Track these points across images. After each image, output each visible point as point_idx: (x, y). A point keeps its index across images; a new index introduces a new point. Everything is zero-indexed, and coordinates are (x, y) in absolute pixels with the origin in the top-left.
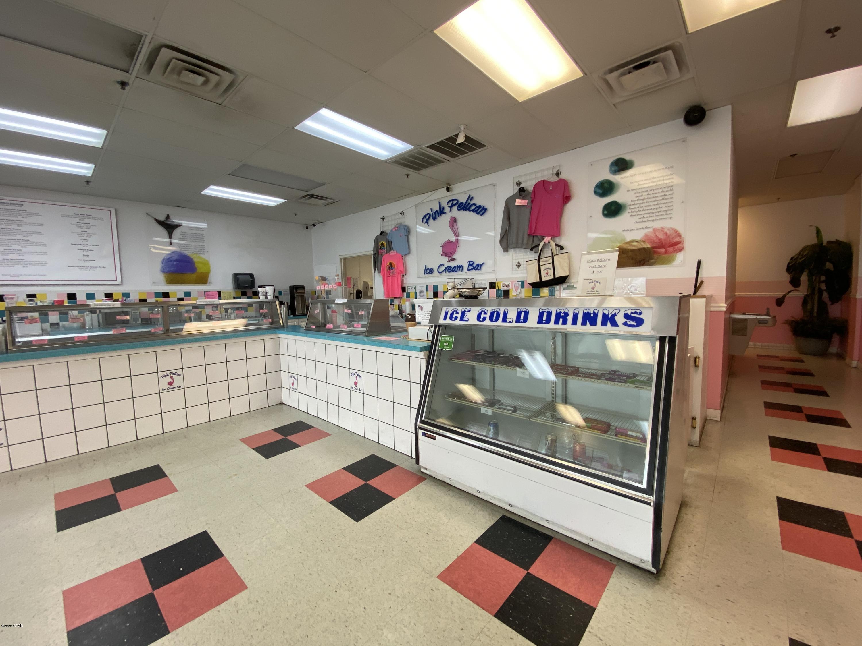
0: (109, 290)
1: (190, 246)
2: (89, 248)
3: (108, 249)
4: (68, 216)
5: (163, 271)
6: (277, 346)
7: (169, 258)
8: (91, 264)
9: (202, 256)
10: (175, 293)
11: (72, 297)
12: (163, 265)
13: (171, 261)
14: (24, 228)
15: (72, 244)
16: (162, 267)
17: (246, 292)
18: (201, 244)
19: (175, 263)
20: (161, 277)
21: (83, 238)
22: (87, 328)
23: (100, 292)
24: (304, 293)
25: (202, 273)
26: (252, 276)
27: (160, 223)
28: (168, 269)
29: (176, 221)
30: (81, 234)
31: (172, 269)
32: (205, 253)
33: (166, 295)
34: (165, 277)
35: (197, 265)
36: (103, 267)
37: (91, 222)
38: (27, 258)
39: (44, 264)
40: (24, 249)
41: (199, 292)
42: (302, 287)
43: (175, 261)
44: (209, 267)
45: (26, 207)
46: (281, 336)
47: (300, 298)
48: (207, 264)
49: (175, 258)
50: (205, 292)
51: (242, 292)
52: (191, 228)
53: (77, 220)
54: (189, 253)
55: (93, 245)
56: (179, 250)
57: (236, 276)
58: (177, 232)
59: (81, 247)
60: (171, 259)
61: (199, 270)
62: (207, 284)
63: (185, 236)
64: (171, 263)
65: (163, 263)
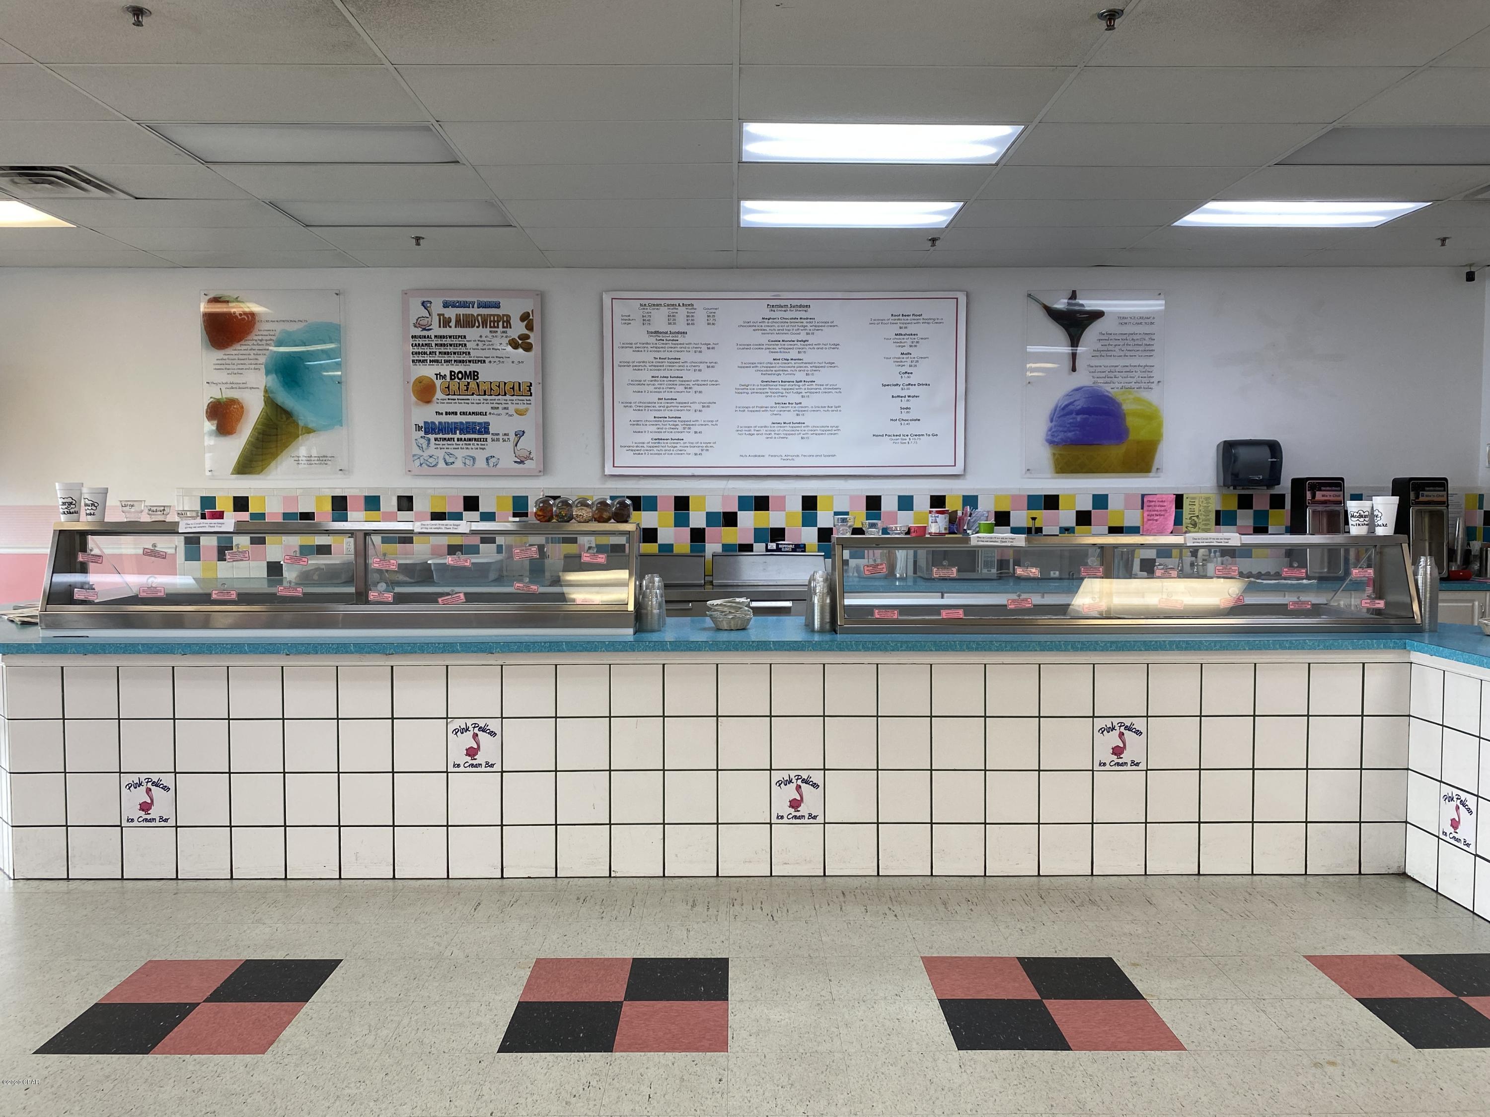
0: (938, 487)
1: (1117, 369)
2: (913, 391)
3: (944, 392)
4: (882, 321)
5: (1052, 442)
6: (1404, 688)
7: (1067, 406)
8: (913, 428)
9: (1145, 395)
10: (1072, 497)
11: (873, 503)
12: (1054, 423)
13: (1070, 413)
14: (811, 356)
15: (884, 385)
16: (1050, 430)
17: (1252, 495)
18: (1143, 362)
19: (1079, 418)
20: (1044, 454)
21: (904, 370)
22: (898, 575)
23: (922, 492)
24: (1445, 503)
25: (1139, 442)
26: (1274, 447)
27: (1055, 315)
28: (1061, 435)
29: (1090, 304)
30: (899, 362)
31: (1070, 434)
32: (1153, 386)
33: (1051, 502)
34: (1054, 454)
35: (1131, 422)
36: (933, 435)
37: (919, 329)
38: (810, 419)
39: (834, 430)
40: (805, 401)
41: (1128, 497)
42: (1440, 484)
43: (1078, 413)
44: (1160, 425)
45: (817, 311)
46: (1416, 657)
47: (1427, 520)
48: (1153, 417)
49: (1079, 405)
50: (1143, 496)
51: (1240, 497)
52: (1123, 319)
53: (896, 329)
54: (1112, 389)
55: (919, 385)
56: (1090, 384)
57: (1229, 449)
58: (1091, 334)
59: (897, 391)
60: (1071, 407)
61: (1132, 436)
62: (1151, 474)
63: (1107, 343)
64: (1069, 420)
65: (1052, 421)
